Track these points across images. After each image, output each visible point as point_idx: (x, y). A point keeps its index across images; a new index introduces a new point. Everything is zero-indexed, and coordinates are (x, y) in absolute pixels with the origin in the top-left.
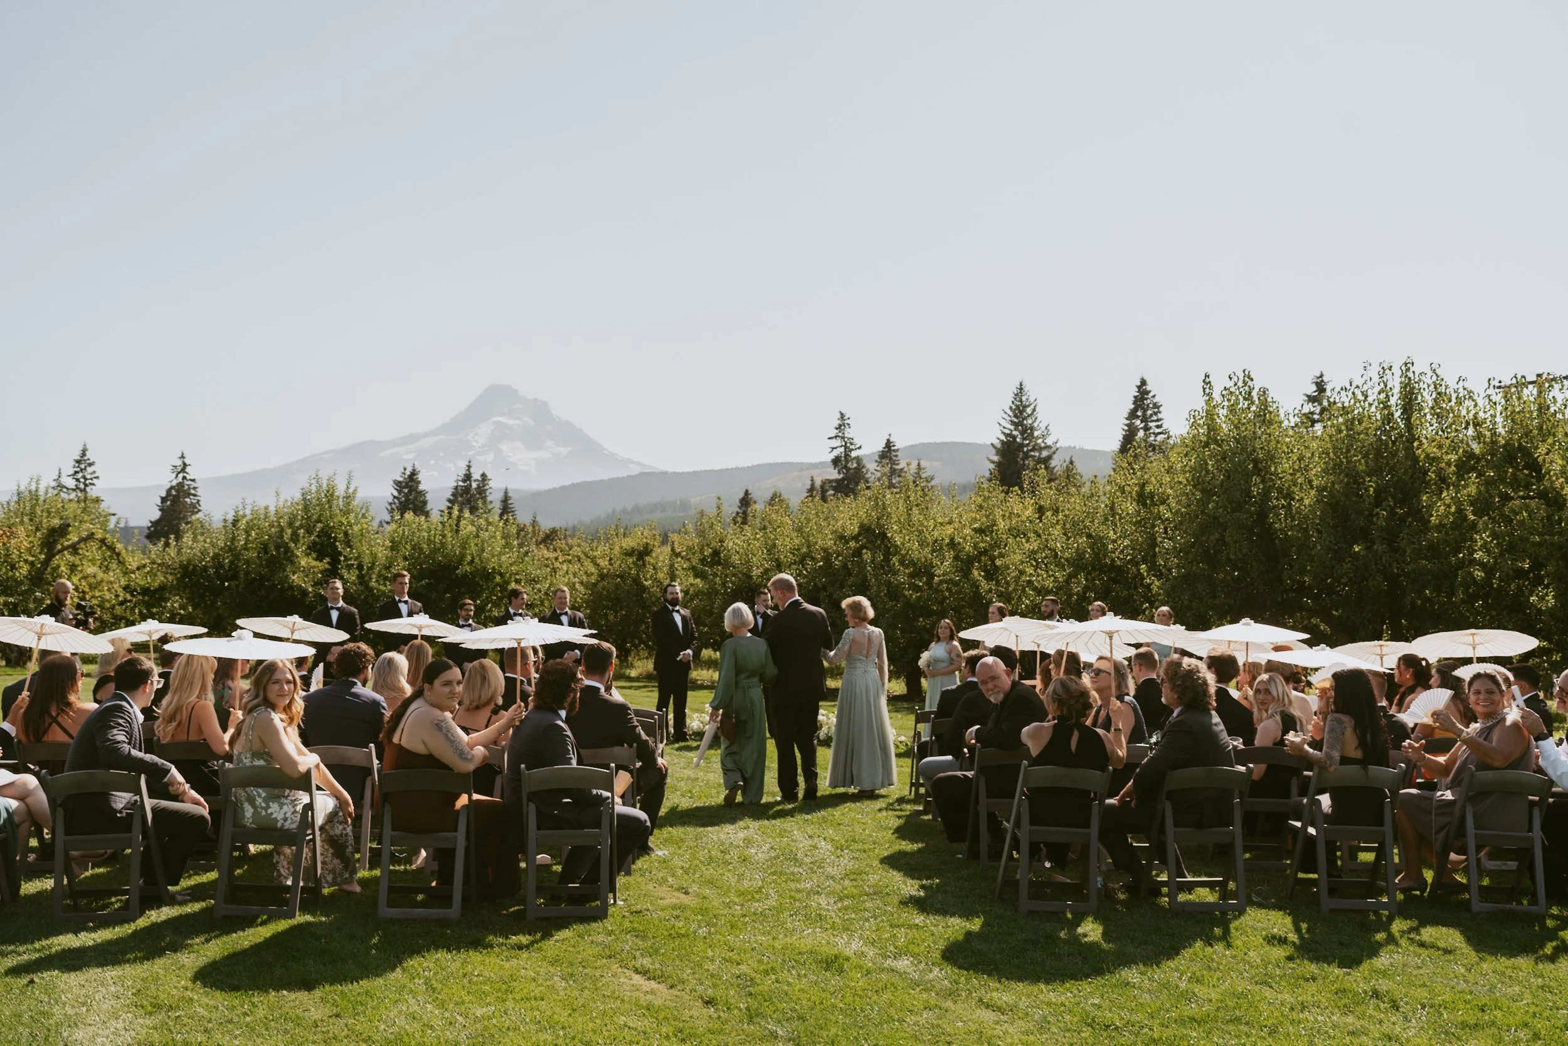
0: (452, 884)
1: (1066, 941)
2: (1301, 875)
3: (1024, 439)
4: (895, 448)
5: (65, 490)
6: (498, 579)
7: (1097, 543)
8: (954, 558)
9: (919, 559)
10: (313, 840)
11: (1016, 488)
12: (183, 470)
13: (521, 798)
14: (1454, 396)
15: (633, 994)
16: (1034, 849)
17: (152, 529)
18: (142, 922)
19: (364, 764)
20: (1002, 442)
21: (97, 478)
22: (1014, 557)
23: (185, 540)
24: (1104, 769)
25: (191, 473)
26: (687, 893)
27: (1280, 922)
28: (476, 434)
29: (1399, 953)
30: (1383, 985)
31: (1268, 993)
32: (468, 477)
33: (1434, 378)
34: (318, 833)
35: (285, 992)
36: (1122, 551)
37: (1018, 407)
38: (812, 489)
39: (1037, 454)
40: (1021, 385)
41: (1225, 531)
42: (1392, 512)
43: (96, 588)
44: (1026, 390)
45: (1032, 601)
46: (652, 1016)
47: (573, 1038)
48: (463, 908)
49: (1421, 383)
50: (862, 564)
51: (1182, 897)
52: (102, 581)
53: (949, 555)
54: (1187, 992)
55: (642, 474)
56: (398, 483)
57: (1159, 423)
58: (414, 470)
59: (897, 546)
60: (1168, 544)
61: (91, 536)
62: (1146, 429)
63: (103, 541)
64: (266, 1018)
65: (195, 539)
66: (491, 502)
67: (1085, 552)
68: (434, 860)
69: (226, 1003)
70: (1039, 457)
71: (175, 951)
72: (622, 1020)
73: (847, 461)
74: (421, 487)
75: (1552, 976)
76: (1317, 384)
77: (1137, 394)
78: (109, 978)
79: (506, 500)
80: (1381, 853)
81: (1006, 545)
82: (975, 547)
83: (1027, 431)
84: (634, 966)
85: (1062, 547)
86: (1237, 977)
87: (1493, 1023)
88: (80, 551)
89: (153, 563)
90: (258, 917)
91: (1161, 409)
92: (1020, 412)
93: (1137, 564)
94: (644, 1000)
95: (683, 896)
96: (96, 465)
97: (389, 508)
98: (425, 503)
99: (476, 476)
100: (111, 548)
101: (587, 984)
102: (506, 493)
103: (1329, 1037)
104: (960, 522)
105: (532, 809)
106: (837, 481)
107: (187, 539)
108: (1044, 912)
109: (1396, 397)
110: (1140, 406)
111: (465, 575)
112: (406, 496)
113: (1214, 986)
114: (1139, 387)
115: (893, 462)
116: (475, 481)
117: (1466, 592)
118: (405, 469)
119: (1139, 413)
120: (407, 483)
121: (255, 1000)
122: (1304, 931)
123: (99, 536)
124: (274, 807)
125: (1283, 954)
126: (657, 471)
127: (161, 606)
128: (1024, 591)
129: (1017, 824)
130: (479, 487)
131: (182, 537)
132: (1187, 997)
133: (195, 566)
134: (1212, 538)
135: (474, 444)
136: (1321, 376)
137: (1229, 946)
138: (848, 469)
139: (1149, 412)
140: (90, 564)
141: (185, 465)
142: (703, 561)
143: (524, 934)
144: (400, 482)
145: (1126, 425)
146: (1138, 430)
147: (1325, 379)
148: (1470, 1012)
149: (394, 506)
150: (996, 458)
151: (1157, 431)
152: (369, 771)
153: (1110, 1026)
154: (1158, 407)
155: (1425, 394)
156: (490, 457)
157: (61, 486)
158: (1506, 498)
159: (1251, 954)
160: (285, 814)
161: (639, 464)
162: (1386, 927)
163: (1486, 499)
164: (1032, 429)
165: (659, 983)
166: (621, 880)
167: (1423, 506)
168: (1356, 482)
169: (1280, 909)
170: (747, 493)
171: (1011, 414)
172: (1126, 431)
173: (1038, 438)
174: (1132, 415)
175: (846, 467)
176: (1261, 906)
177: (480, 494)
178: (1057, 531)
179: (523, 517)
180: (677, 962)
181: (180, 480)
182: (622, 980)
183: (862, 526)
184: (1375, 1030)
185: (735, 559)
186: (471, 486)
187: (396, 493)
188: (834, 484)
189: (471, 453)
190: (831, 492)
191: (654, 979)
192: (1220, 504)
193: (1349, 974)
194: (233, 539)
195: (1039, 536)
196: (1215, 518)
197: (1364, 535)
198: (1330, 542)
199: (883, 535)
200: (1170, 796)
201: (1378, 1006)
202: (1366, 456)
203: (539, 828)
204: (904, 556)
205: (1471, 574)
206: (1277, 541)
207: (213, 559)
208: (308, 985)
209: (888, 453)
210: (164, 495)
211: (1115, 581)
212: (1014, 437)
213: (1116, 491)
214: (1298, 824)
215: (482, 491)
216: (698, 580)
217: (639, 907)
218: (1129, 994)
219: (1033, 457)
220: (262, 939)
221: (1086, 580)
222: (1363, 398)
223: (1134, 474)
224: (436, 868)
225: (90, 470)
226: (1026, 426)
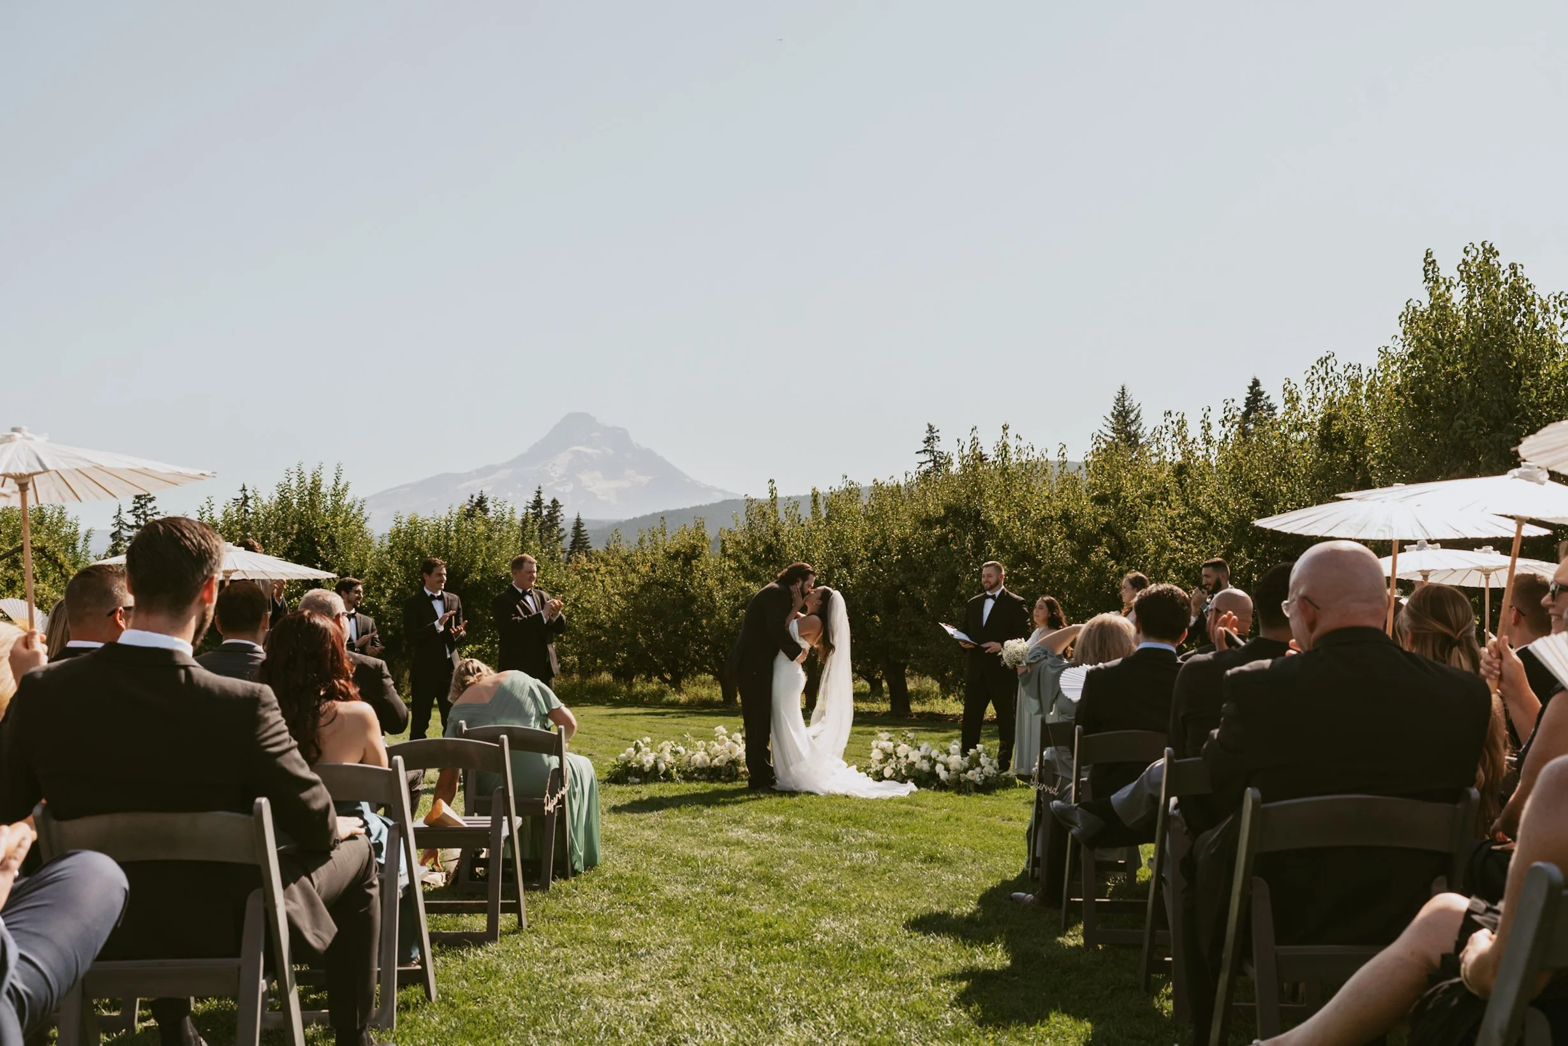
5: (125, 527)
28: (554, 464)
32: (538, 503)
37: (1120, 412)
40: (1123, 389)
44: (1128, 393)
55: (725, 502)
58: (482, 498)
66: (563, 529)
77: (1249, 396)
79: (578, 527)
83: (1131, 438)
92: (1123, 417)
96: (157, 499)
99: (547, 501)
102: (578, 519)
110: (1253, 408)
114: (1251, 389)
116: (545, 508)
118: (472, 497)
119: (1253, 416)
130: (550, 514)
135: (552, 474)
139: (1264, 415)
156: (569, 488)
157: (120, 523)
161: (722, 491)
164: (1136, 436)
171: (1113, 420)
173: (1142, 446)
174: (1248, 417)
177: (550, 521)
179: (597, 545)
183: (948, 508)
186: (541, 513)
189: (545, 481)
212: (1117, 445)
215: (552, 518)
225: (150, 505)
226: (1130, 433)
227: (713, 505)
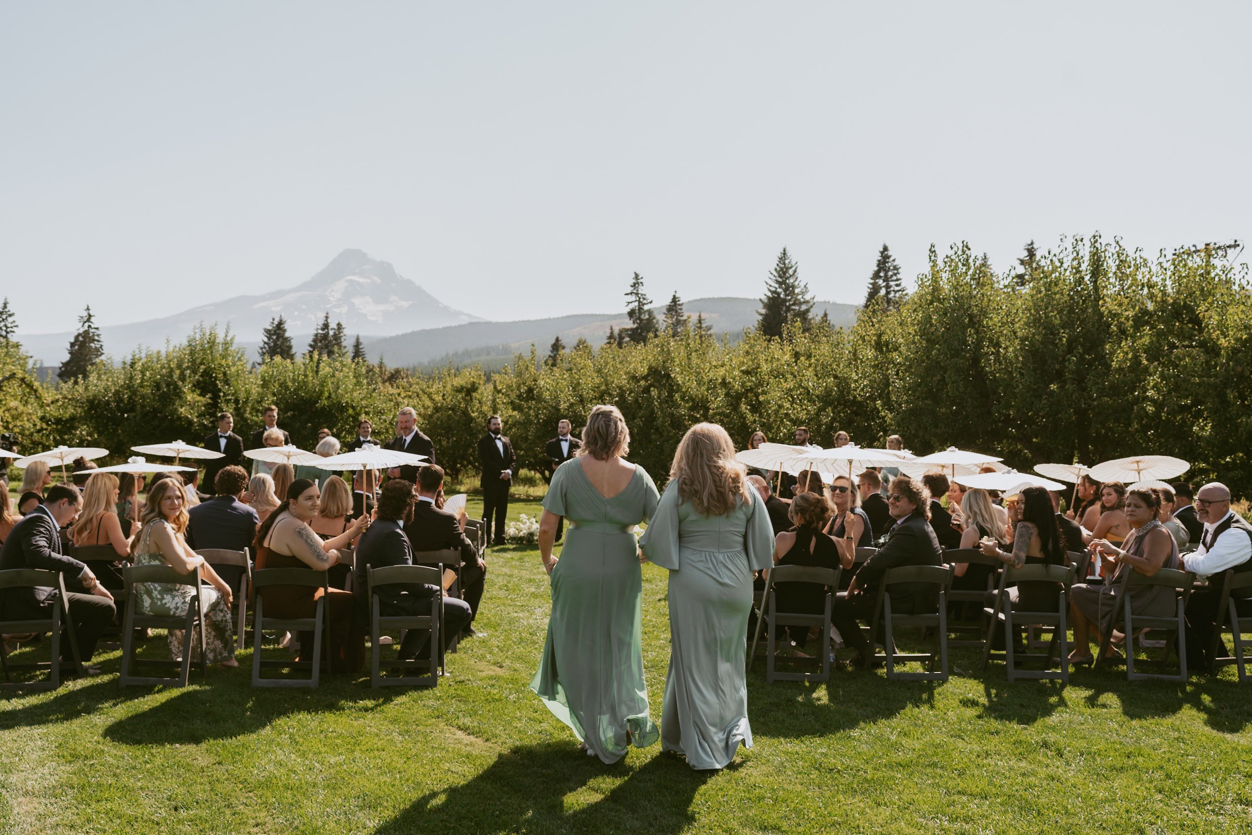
0: (312, 660)
1: (802, 704)
2: (992, 652)
3: (787, 295)
4: (680, 302)
6: (351, 411)
7: (843, 383)
8: (725, 394)
9: (696, 396)
10: (199, 625)
11: (777, 337)
12: (88, 320)
13: (367, 591)
14: (1133, 263)
15: (456, 746)
16: (780, 632)
17: (63, 369)
18: (61, 691)
19: (240, 563)
20: (769, 298)
21: (17, 326)
22: (774, 395)
23: (91, 379)
24: (835, 567)
25: (95, 322)
26: (501, 667)
27: (974, 689)
28: (333, 290)
29: (1067, 712)
30: (1052, 737)
31: (960, 744)
32: (326, 326)
33: (1118, 248)
34: (203, 619)
35: (177, 745)
36: (862, 389)
37: (782, 269)
38: (611, 336)
39: (797, 308)
40: (784, 250)
41: (945, 373)
42: (1081, 358)
43: (17, 419)
44: (788, 254)
45: (789, 430)
46: (470, 763)
47: (408, 780)
48: (321, 679)
49: (1107, 253)
50: (650, 400)
51: (897, 669)
52: (22, 413)
53: (722, 392)
54: (896, 743)
55: (471, 324)
56: (267, 331)
57: (898, 282)
58: (281, 320)
59: (679, 385)
60: (898, 384)
61: (13, 376)
62: (888, 287)
63: (23, 380)
64: (163, 765)
65: (99, 378)
66: (345, 347)
67: (832, 390)
68: (297, 641)
69: (131, 754)
70: (799, 311)
71: (89, 713)
72: (447, 766)
73: (640, 314)
74: (287, 335)
75: (1186, 730)
76: (1028, 250)
77: (880, 258)
78: (36, 735)
79: (357, 346)
80: (1057, 633)
81: (768, 384)
82: (743, 386)
83: (789, 289)
84: (457, 724)
85: (814, 386)
86: (937, 731)
87: (1136, 766)
88: (4, 388)
89: (66, 398)
90: (155, 686)
91: (900, 271)
92: (784, 272)
93: (875, 400)
94: (465, 750)
95: (499, 669)
96: (16, 315)
97: (260, 351)
98: (290, 347)
99: (333, 325)
100: (30, 386)
101: (419, 738)
102: (358, 339)
103: (1006, 777)
104: (731, 365)
105: (376, 600)
106: (632, 330)
107: (93, 378)
108: (787, 681)
109: (1086, 263)
110: (882, 268)
111: (323, 408)
112: (275, 342)
113: (918, 738)
114: (882, 253)
115: (679, 315)
116: (332, 329)
117: (1140, 423)
118: (273, 319)
119: (882, 274)
120: (275, 331)
121: (154, 751)
122: (993, 696)
123: (20, 376)
124: (168, 598)
125: (975, 714)
126: (483, 321)
127: (72, 433)
128: (782, 421)
129: (766, 612)
130: (335, 334)
131: (89, 377)
132: (896, 747)
133: (100, 401)
134: (935, 379)
135: (331, 298)
136: (1032, 243)
137: (932, 707)
138: (641, 320)
139: (890, 273)
140: (12, 398)
141: (90, 316)
142: (519, 396)
143: (369, 699)
144: (269, 330)
145: (871, 284)
146: (881, 288)
147: (1035, 246)
148: (1119, 758)
149: (264, 350)
150: (763, 311)
151: (897, 288)
152: (244, 569)
153: (833, 770)
154: (897, 269)
155: (1110, 261)
156: (344, 309)
158: (1173, 346)
159: (949, 713)
160: (177, 603)
161: (469, 315)
162: (1058, 692)
163: (1156, 347)
164: (793, 287)
165: (477, 737)
166: (448, 657)
167: (1107, 354)
168: (1052, 334)
169: (975, 679)
170: (557, 340)
171: (776, 274)
172: (871, 289)
173: (798, 294)
174: (876, 275)
175: (639, 318)
176: (960, 675)
177: (336, 339)
178: (809, 373)
179: (372, 360)
180: (492, 721)
181: (87, 329)
182: (447, 735)
183: (650, 368)
184: (1042, 772)
185: (547, 395)
186: (328, 333)
187: (266, 340)
188: (629, 333)
189: (328, 306)
190: (627, 339)
191: (473, 734)
192: (941, 351)
193: (1026, 729)
194: (131, 378)
195: (795, 377)
196: (938, 363)
197: (1059, 376)
198: (1030, 382)
199: (668, 376)
200: (889, 589)
201: (1046, 754)
202: (1060, 312)
203: (381, 615)
204: (684, 393)
205: (1144, 409)
206: (987, 382)
207: (114, 394)
208: (196, 739)
209: (674, 307)
210: (72, 340)
211: (856, 413)
212: (779, 294)
213: (859, 340)
214: (991, 611)
215: (337, 338)
216: (515, 413)
217: (462, 678)
218: (849, 745)
219: (794, 310)
220: (159, 704)
221: (833, 413)
222: (1059, 265)
223: (873, 325)
224: (299, 648)
225: (10, 319)
226: (788, 284)
227: (460, 326)
